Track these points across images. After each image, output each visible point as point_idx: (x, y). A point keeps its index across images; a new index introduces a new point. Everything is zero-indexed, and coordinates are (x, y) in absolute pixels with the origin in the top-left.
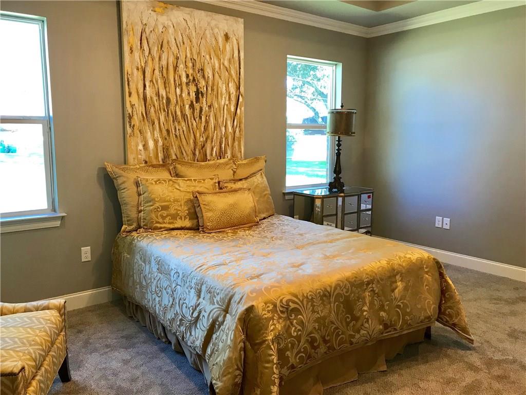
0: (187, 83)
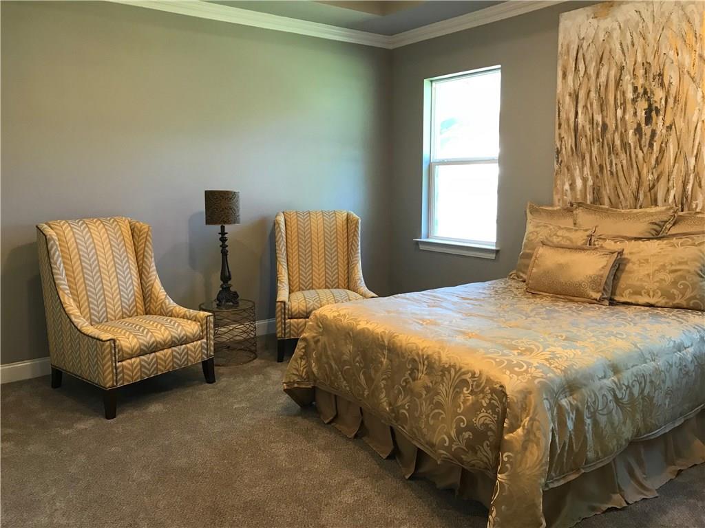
0: (633, 100)
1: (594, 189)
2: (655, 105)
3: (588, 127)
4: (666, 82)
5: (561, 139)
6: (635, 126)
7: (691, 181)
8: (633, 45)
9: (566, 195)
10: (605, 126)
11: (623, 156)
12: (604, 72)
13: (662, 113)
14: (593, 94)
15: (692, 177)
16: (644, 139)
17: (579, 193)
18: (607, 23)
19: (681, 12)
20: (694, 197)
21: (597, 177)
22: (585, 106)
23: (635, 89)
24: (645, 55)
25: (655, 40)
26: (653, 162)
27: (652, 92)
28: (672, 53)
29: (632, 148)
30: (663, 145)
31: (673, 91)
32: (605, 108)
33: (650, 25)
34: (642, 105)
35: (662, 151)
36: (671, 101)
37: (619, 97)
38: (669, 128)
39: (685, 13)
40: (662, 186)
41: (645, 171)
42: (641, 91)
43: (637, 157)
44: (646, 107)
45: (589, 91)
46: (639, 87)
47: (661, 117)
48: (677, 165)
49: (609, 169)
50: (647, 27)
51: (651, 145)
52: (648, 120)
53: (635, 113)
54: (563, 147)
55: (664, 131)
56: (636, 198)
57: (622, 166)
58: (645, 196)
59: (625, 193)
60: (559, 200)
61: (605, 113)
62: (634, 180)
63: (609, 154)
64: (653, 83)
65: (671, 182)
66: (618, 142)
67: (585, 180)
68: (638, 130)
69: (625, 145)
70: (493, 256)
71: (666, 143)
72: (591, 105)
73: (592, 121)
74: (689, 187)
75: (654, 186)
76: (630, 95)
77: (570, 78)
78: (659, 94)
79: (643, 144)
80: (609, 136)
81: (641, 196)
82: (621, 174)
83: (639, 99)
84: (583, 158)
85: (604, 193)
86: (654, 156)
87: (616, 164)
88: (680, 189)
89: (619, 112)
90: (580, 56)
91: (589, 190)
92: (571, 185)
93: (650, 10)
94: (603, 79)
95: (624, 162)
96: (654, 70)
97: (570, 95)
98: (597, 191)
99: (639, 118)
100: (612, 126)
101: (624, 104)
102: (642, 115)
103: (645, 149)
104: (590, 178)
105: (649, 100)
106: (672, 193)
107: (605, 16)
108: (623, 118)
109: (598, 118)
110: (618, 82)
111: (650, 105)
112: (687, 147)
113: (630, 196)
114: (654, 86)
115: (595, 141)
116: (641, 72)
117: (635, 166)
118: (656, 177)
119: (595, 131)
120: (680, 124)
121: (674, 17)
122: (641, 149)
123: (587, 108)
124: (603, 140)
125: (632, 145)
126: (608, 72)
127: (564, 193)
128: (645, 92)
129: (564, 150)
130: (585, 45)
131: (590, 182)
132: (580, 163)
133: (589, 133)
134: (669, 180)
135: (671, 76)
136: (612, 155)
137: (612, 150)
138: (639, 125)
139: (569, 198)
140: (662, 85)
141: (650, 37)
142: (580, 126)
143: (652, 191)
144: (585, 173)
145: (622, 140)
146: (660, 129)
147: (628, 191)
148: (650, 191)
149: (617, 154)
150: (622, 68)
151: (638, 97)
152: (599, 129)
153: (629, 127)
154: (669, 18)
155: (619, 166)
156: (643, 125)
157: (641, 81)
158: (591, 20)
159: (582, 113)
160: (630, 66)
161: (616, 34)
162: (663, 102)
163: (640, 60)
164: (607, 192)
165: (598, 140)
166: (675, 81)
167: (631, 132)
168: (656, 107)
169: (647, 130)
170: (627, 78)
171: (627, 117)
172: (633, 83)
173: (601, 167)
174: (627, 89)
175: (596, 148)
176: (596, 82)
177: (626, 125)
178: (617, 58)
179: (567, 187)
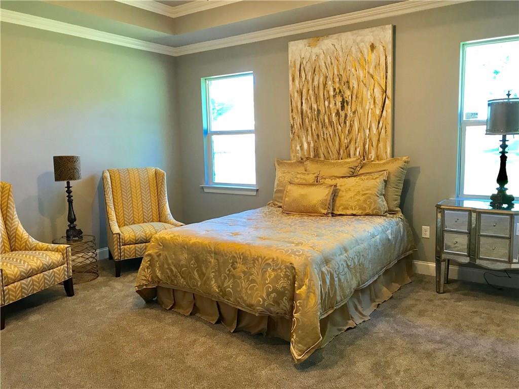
0: (334, 96)
1: (314, 149)
2: (346, 99)
3: (309, 111)
4: (351, 87)
5: (293, 119)
6: (336, 111)
7: (368, 143)
8: (332, 64)
9: (298, 153)
10: (319, 111)
11: (330, 129)
12: (316, 79)
13: (350, 104)
14: (311, 92)
15: (368, 141)
16: (341, 119)
17: (305, 151)
18: (316, 50)
19: (357, 46)
20: (370, 152)
21: (316, 142)
22: (307, 99)
23: (335, 90)
24: (338, 71)
25: (344, 62)
26: (347, 132)
27: (344, 92)
28: (353, 70)
29: (335, 124)
30: (352, 122)
31: (355, 92)
32: (318, 100)
33: (341, 53)
34: (339, 99)
35: (351, 126)
36: (354, 97)
37: (325, 94)
38: (354, 113)
39: (359, 48)
40: (352, 146)
41: (342, 138)
42: (338, 91)
43: (338, 129)
44: (341, 100)
45: (309, 90)
46: (337, 89)
47: (349, 107)
48: (359, 134)
49: (322, 136)
50: (339, 54)
51: (345, 123)
52: (343, 108)
53: (335, 104)
54: (295, 124)
55: (352, 114)
56: (339, 154)
57: (330, 135)
58: (344, 152)
59: (332, 150)
60: (294, 156)
61: (318, 103)
62: (337, 143)
63: (322, 127)
64: (344, 87)
65: (357, 144)
66: (327, 121)
67: (309, 144)
68: (338, 114)
69: (331, 122)
70: (254, 193)
71: (353, 121)
72: (310, 99)
73: (311, 108)
74: (367, 146)
75: (348, 146)
76: (332, 93)
77: (297, 82)
78: (348, 93)
79: (341, 122)
80: (321, 117)
81: (341, 152)
82: (329, 139)
83: (337, 96)
84: (307, 130)
85: (320, 151)
86: (347, 129)
87: (326, 134)
88: (362, 148)
89: (327, 103)
90: (302, 68)
91: (312, 150)
92: (301, 147)
93: (340, 44)
94: (316, 83)
95: (331, 132)
96: (344, 79)
97: (297, 92)
98: (316, 150)
99: (337, 106)
100: (323, 111)
101: (329, 98)
102: (339, 105)
103: (342, 125)
104: (312, 142)
105: (342, 96)
106: (358, 150)
107: (315, 46)
108: (329, 107)
109: (315, 106)
110: (325, 85)
111: (343, 99)
112: (364, 124)
113: (335, 152)
114: (345, 88)
115: (314, 120)
116: (337, 80)
117: (337, 135)
118: (349, 141)
119: (313, 114)
120: (360, 110)
121: (353, 49)
122: (340, 125)
123: (308, 100)
124: (318, 119)
125: (335, 122)
126: (319, 79)
127: (297, 152)
128: (340, 92)
129: (295, 127)
130: (304, 63)
131: (312, 145)
132: (305, 133)
133: (310, 115)
134: (356, 143)
135: (354, 83)
136: (324, 128)
137: (324, 125)
138: (338, 111)
139: (300, 155)
140: (349, 88)
141: (341, 60)
142: (304, 111)
143: (348, 149)
144: (309, 139)
145: (329, 120)
146: (350, 114)
147: (334, 150)
148: (346, 149)
149: (327, 128)
150: (327, 77)
151: (336, 94)
152: (316, 113)
153: (332, 112)
154: (350, 49)
155: (328, 135)
156: (340, 111)
157: (337, 85)
158: (307, 47)
159: (305, 103)
160: (330, 76)
161: (322, 57)
162: (350, 98)
163: (336, 73)
164: (322, 150)
165: (315, 120)
166: (356, 86)
167: (334, 115)
168: (347, 101)
169: (342, 113)
170: (330, 83)
171: (331, 106)
172: (333, 86)
173: (318, 136)
174: (330, 89)
175: (314, 124)
176: (312, 84)
177: (331, 110)
178: (323, 70)
179: (298, 148)
